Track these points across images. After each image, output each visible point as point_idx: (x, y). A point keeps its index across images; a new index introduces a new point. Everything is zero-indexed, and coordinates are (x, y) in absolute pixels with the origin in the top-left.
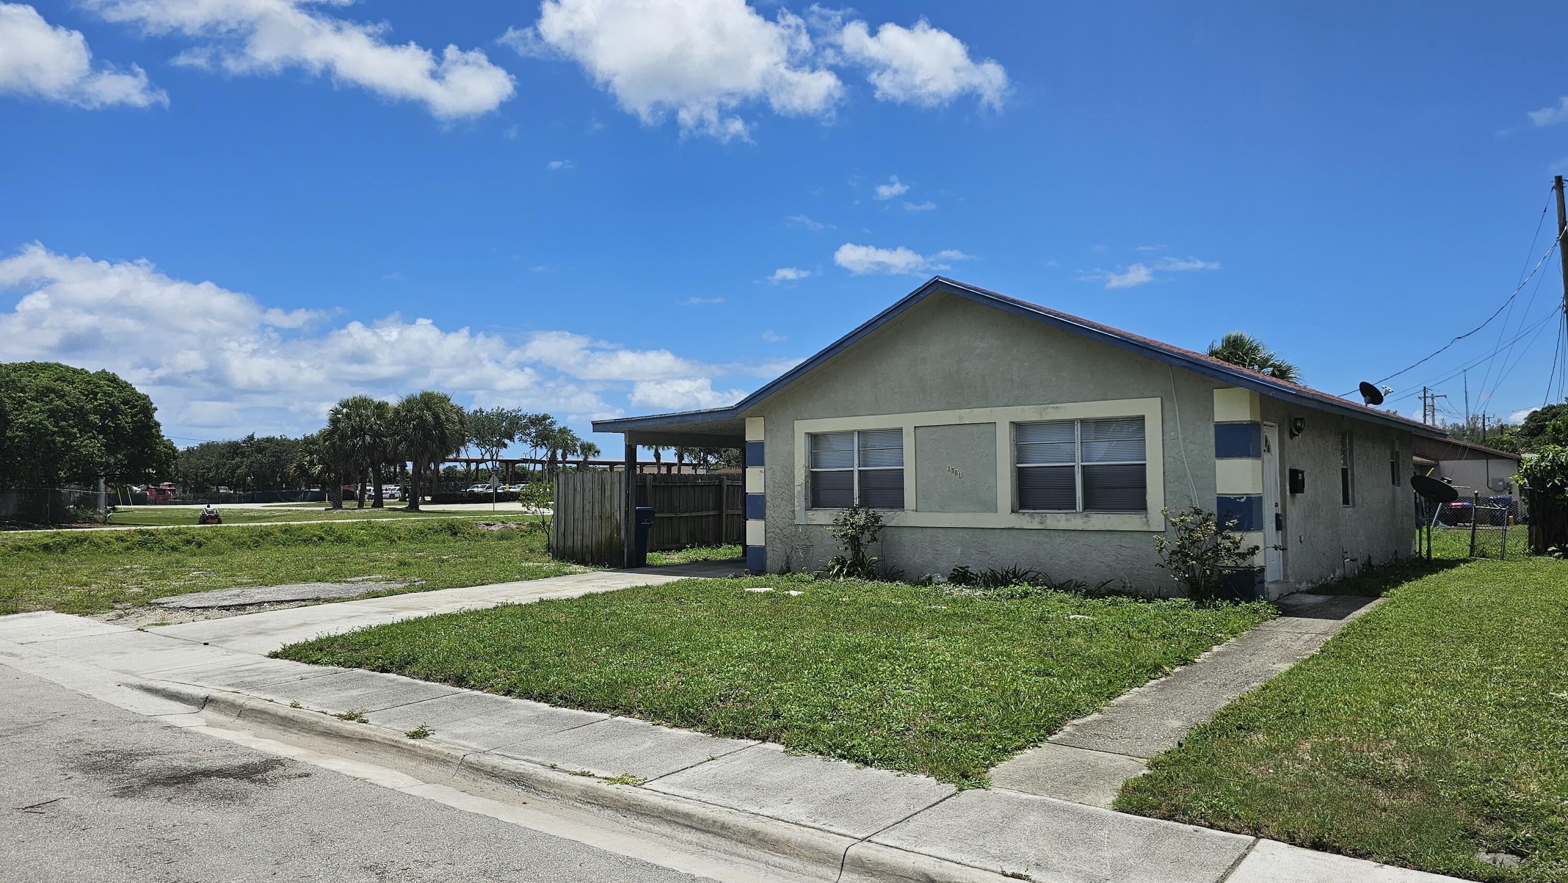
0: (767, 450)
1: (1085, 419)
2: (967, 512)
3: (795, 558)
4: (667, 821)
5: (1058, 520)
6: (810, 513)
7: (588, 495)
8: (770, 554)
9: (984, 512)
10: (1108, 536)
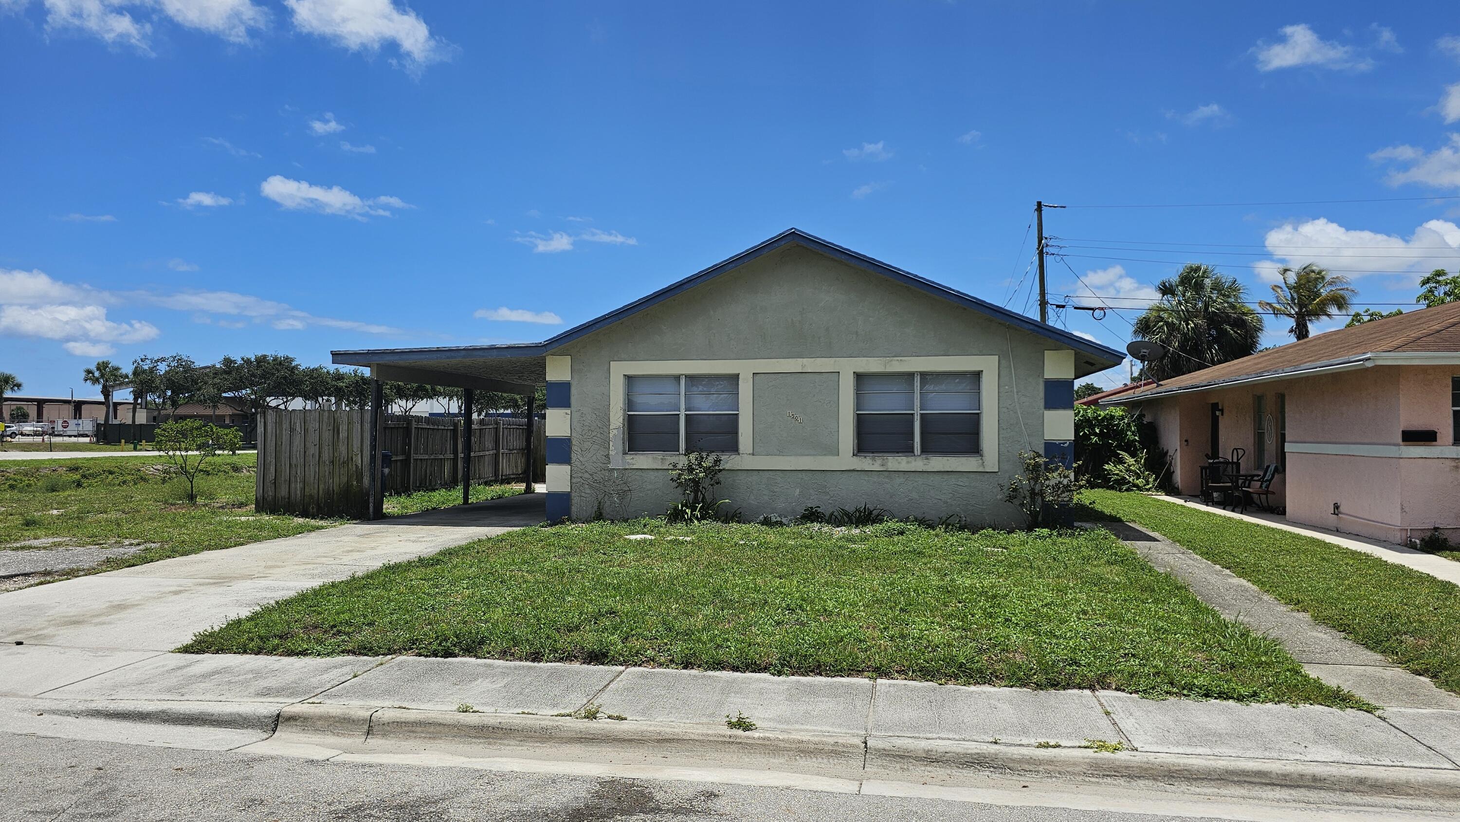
0: (574, 391)
1: (925, 372)
2: (808, 455)
3: (608, 503)
4: (1234, 782)
5: (898, 462)
6: (628, 458)
7: (313, 437)
8: (575, 500)
9: (825, 455)
10: (946, 477)
